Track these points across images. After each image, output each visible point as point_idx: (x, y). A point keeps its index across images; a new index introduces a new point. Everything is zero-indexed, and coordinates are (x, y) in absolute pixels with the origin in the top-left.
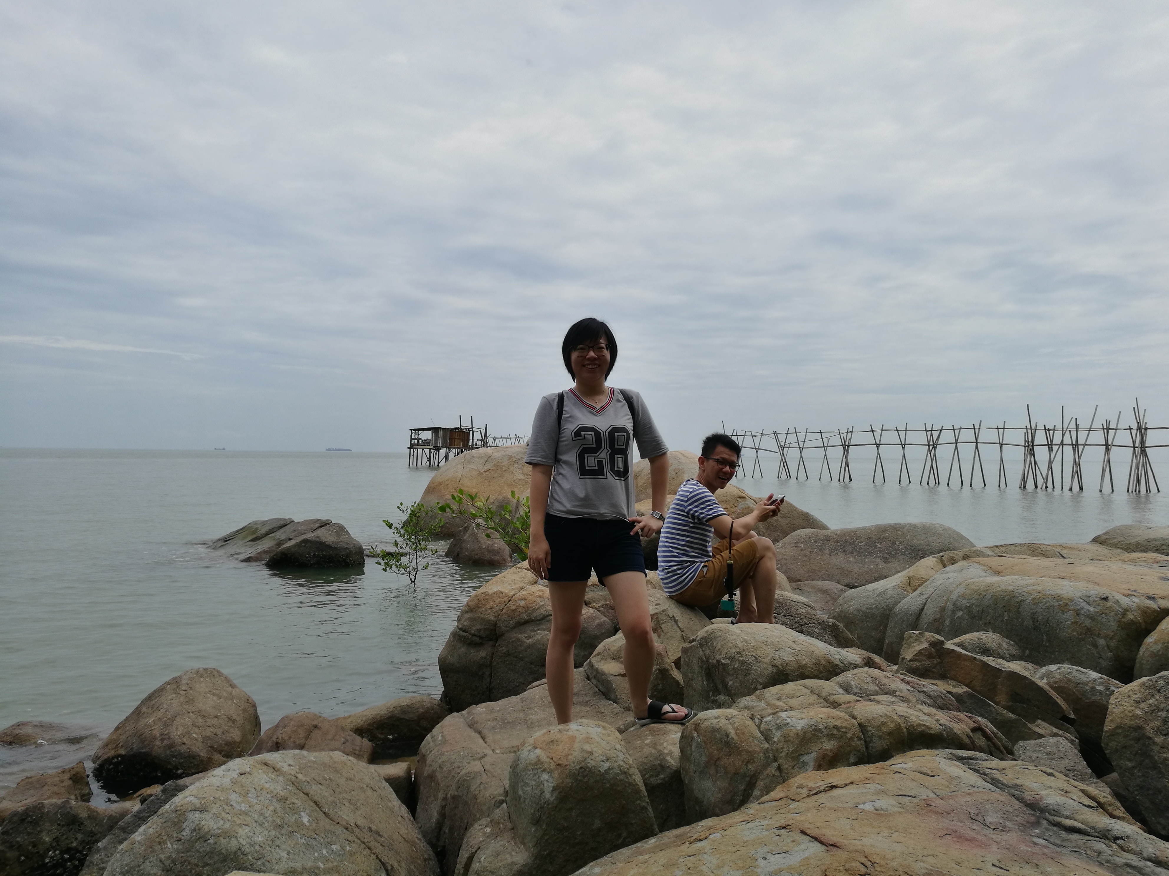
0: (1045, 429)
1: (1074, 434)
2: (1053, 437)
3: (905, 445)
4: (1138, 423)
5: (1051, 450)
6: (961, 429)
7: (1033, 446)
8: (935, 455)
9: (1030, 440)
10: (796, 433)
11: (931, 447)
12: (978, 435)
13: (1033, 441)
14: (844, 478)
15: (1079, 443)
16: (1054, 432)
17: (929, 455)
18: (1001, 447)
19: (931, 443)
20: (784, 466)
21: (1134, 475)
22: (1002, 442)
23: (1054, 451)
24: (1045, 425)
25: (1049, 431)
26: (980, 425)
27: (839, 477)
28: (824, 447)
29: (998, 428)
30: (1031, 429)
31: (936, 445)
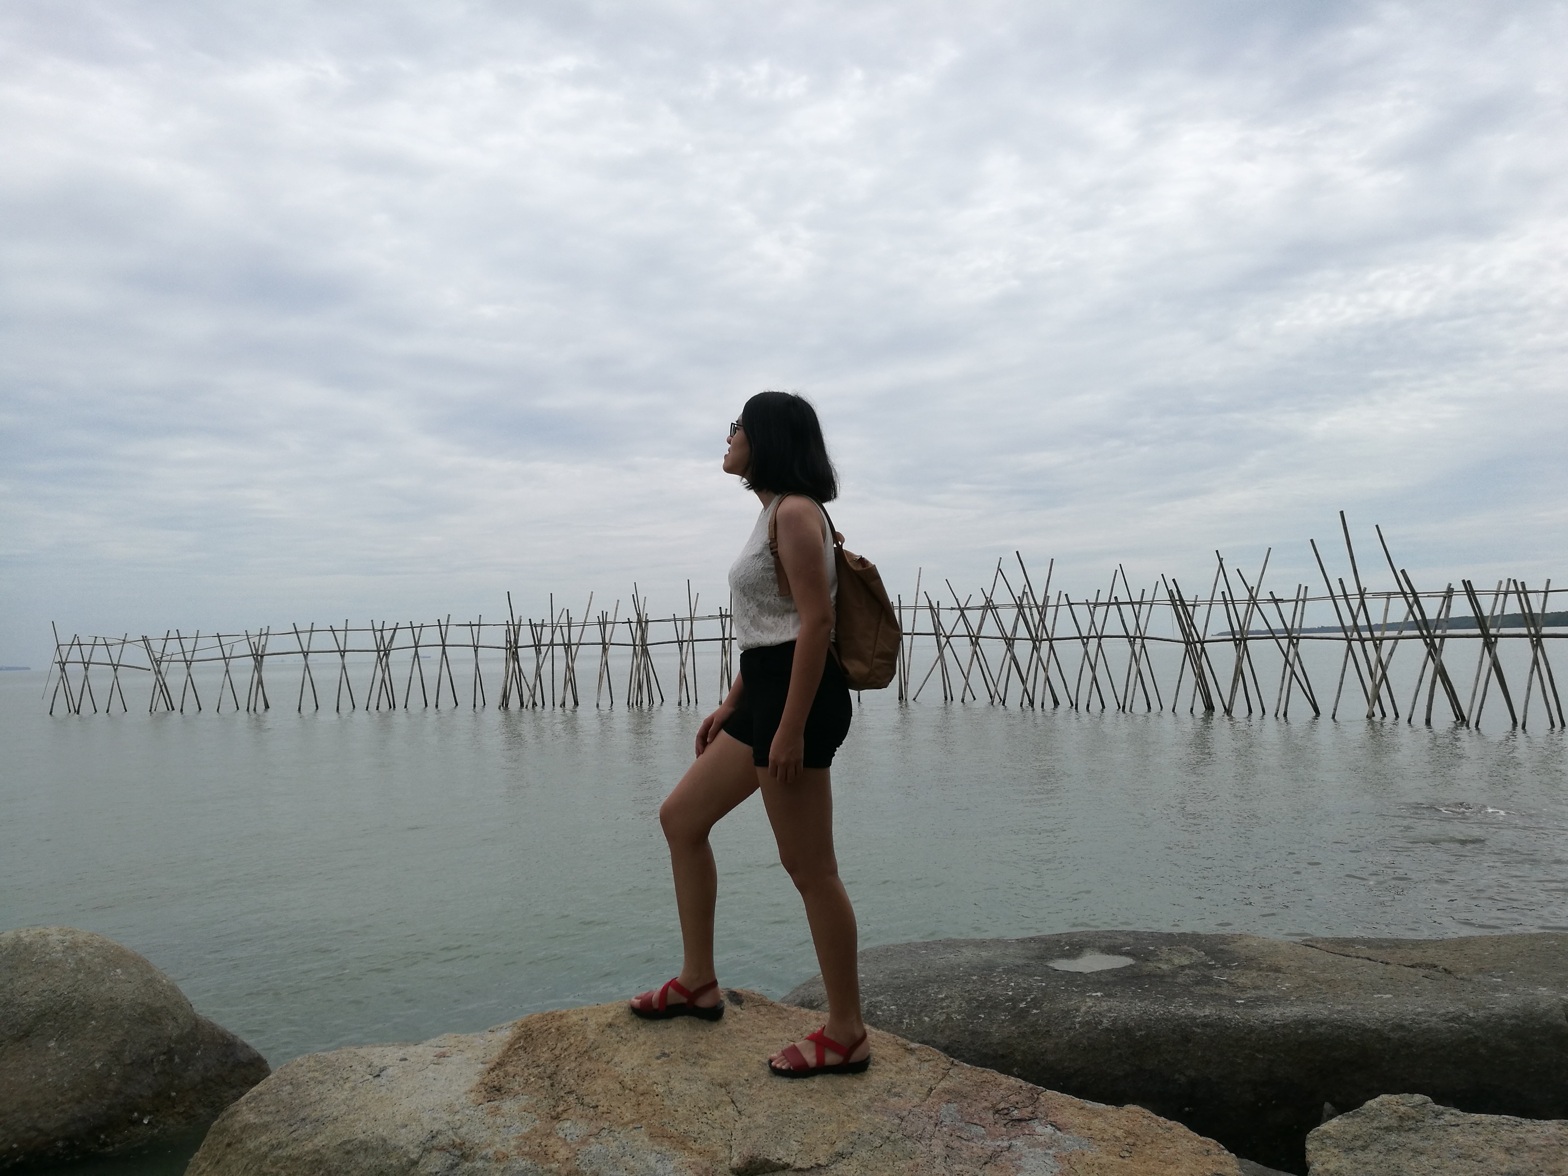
0: (531, 625)
1: (565, 630)
2: (541, 634)
3: (344, 651)
4: (638, 614)
5: (538, 652)
6: (422, 626)
7: (516, 648)
8: (387, 665)
9: (512, 640)
10: (180, 638)
11: (382, 653)
12: (446, 634)
13: (516, 641)
14: (255, 705)
15: (572, 642)
16: (542, 629)
17: (379, 664)
18: (476, 651)
19: (382, 648)
20: (162, 690)
21: (635, 682)
22: (478, 644)
23: (543, 654)
24: (530, 620)
25: (536, 627)
26: (448, 621)
27: (249, 704)
28: (225, 658)
29: (471, 625)
30: (513, 625)
31: (389, 651)
